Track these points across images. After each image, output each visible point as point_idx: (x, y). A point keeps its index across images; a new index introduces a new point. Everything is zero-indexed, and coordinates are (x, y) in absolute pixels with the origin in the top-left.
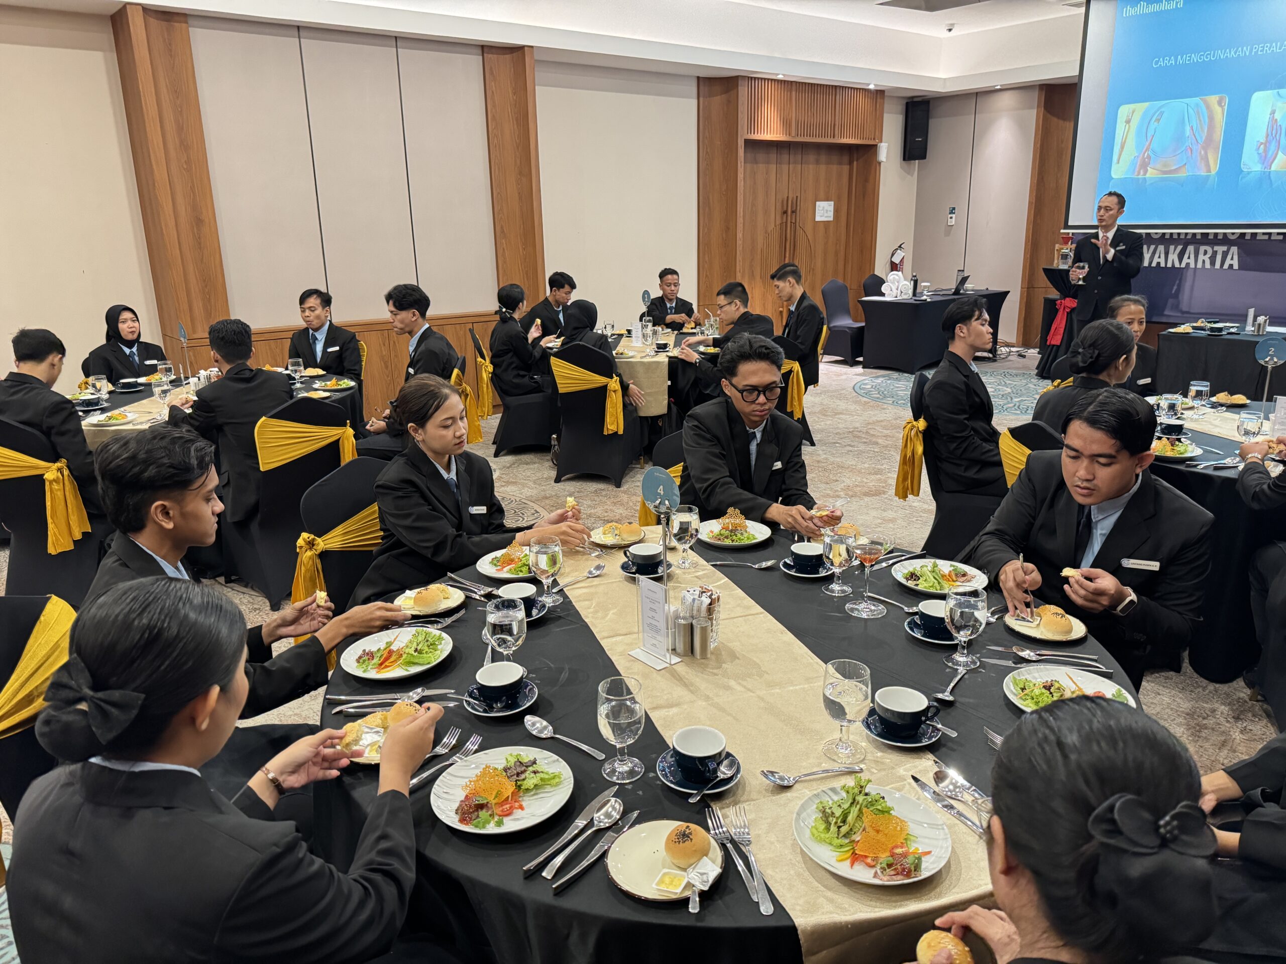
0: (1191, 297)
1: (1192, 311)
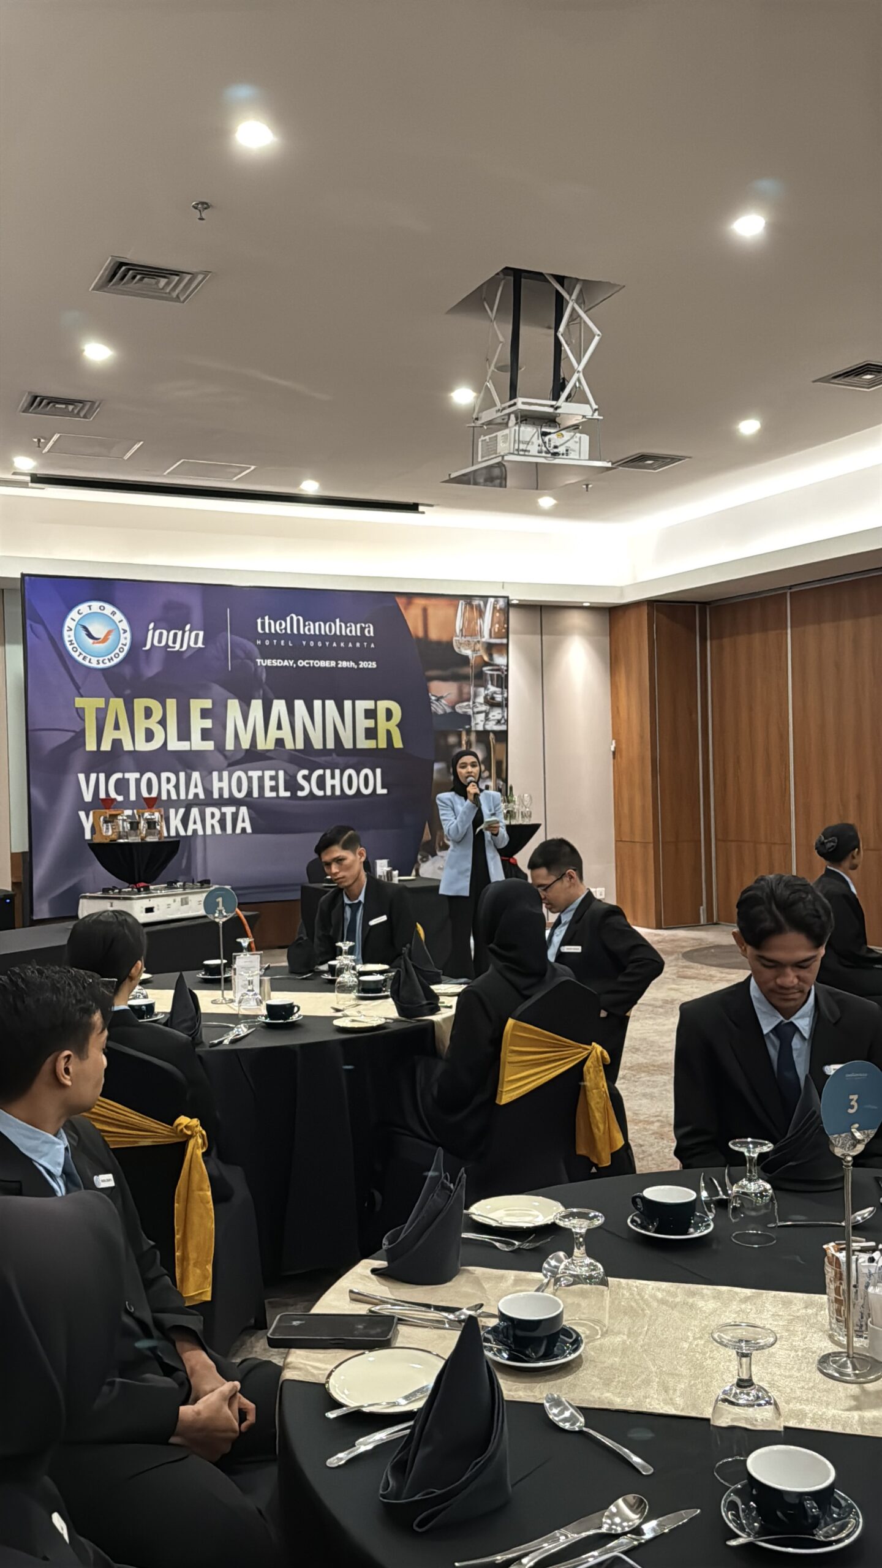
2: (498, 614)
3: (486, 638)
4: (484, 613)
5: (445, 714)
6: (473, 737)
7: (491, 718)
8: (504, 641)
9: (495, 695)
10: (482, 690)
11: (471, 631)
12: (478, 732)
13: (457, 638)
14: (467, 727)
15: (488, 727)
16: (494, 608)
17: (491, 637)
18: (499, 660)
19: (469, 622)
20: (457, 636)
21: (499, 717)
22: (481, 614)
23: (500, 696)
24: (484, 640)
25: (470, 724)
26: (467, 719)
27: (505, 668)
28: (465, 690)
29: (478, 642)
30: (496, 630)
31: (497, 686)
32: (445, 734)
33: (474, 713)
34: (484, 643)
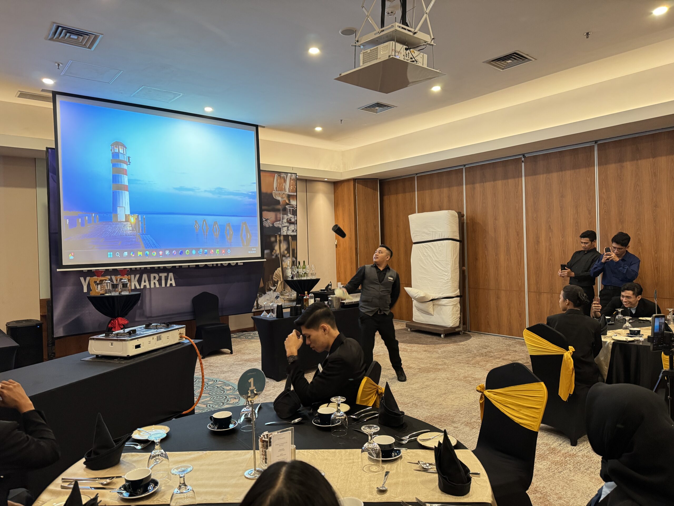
0: (151, 306)
1: (153, 316)
2: (292, 181)
3: (287, 192)
4: (286, 181)
5: (269, 227)
6: (282, 238)
7: (290, 229)
8: (295, 194)
9: (291, 219)
10: (286, 216)
11: (281, 189)
12: (284, 236)
13: (274, 192)
14: (279, 233)
15: (288, 234)
16: (291, 178)
17: (289, 192)
18: (293, 202)
19: (280, 184)
20: (274, 191)
21: (293, 229)
22: (285, 181)
23: (294, 219)
24: (286, 193)
25: (280, 232)
26: (279, 229)
27: (296, 206)
28: (278, 216)
29: (284, 194)
30: (292, 188)
31: (292, 215)
32: (270, 237)
33: (282, 227)
34: (286, 194)
